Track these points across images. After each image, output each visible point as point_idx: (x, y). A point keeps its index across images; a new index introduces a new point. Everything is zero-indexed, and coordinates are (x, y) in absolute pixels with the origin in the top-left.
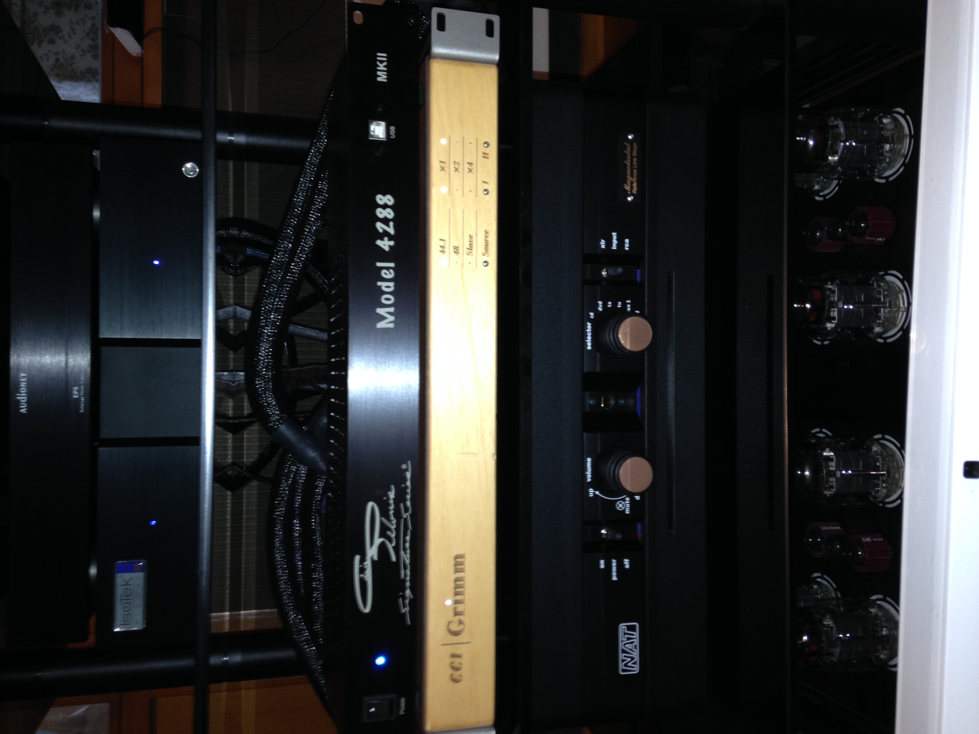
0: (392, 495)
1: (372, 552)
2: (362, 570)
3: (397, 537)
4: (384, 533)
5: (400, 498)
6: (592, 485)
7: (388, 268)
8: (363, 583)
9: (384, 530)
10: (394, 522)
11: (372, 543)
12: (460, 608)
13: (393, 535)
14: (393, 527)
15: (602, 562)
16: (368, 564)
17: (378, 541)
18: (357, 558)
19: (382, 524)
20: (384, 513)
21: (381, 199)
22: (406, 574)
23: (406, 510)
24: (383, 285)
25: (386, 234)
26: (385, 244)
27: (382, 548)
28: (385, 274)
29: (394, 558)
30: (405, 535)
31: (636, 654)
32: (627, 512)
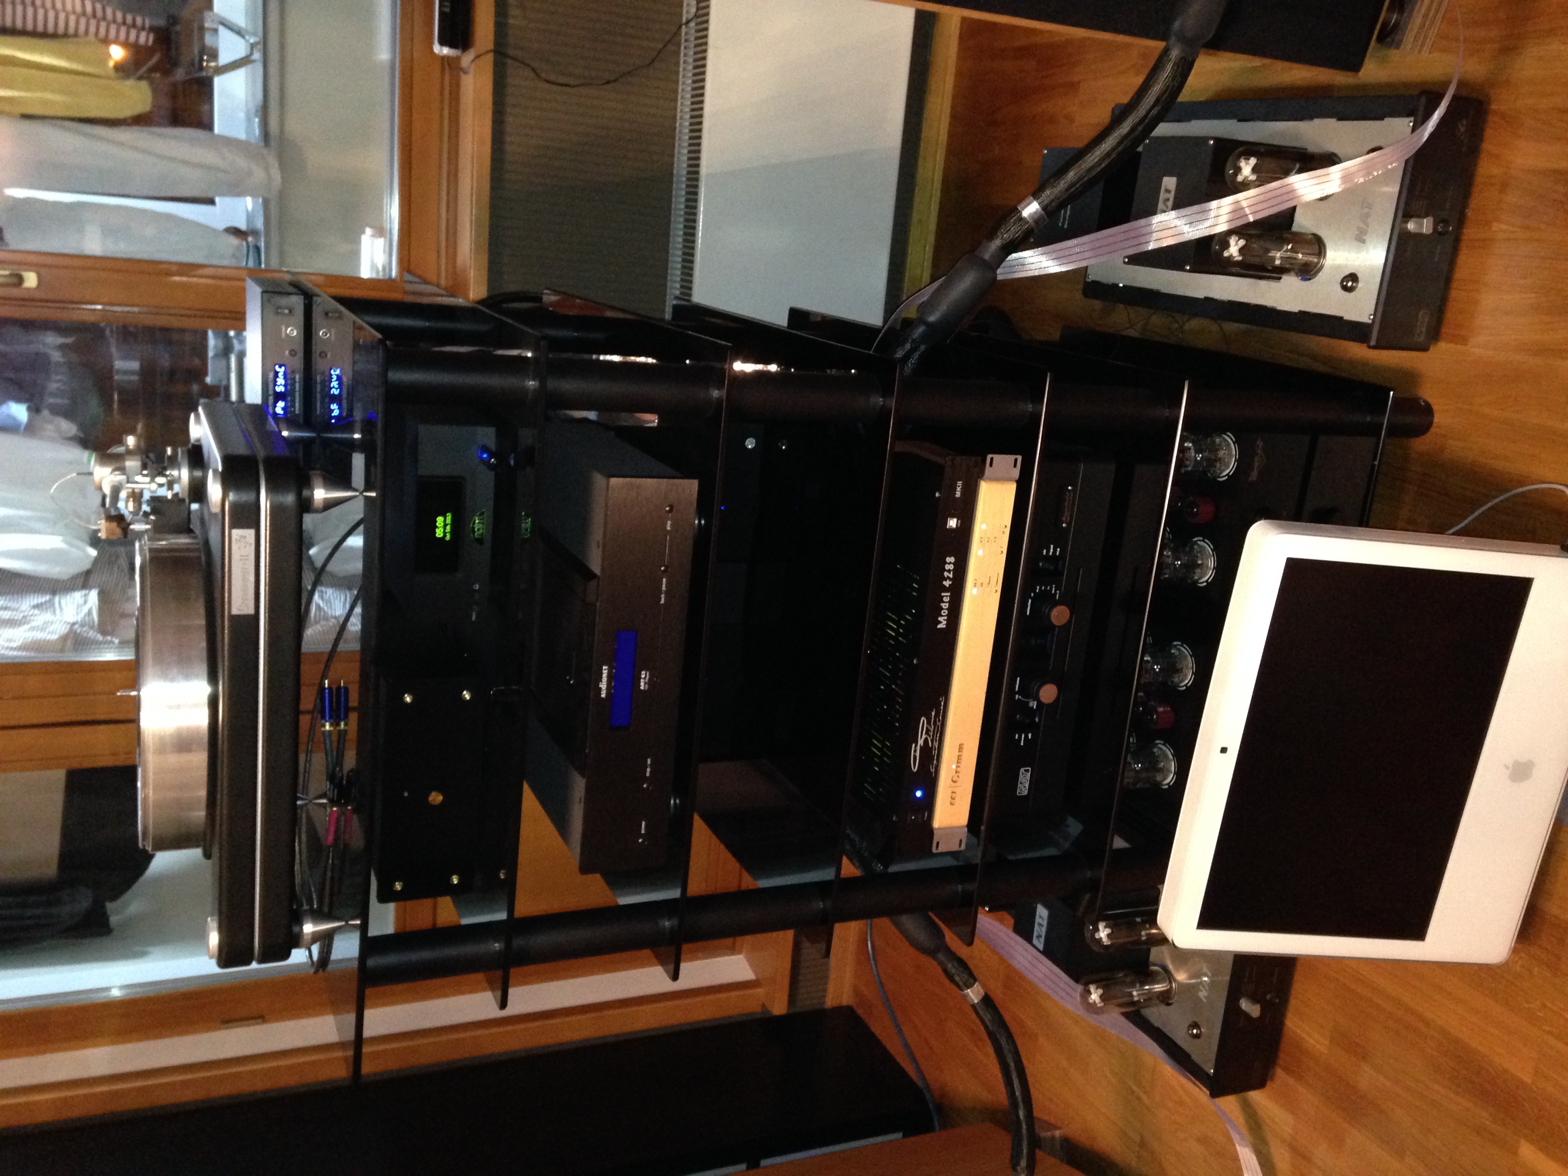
0: (933, 714)
1: (921, 742)
2: (915, 751)
3: (933, 735)
4: (927, 733)
5: (937, 715)
6: (1019, 693)
7: (947, 596)
8: (915, 757)
9: (928, 731)
10: (933, 727)
11: (921, 737)
12: (959, 769)
13: (932, 734)
14: (932, 730)
15: (1017, 736)
16: (918, 747)
17: (924, 736)
18: (914, 745)
19: (927, 728)
20: (929, 723)
21: (948, 560)
22: (935, 753)
23: (939, 720)
24: (943, 605)
25: (948, 577)
26: (947, 583)
27: (926, 740)
28: (945, 599)
29: (930, 745)
30: (937, 733)
31: (1027, 785)
32: (1035, 707)
